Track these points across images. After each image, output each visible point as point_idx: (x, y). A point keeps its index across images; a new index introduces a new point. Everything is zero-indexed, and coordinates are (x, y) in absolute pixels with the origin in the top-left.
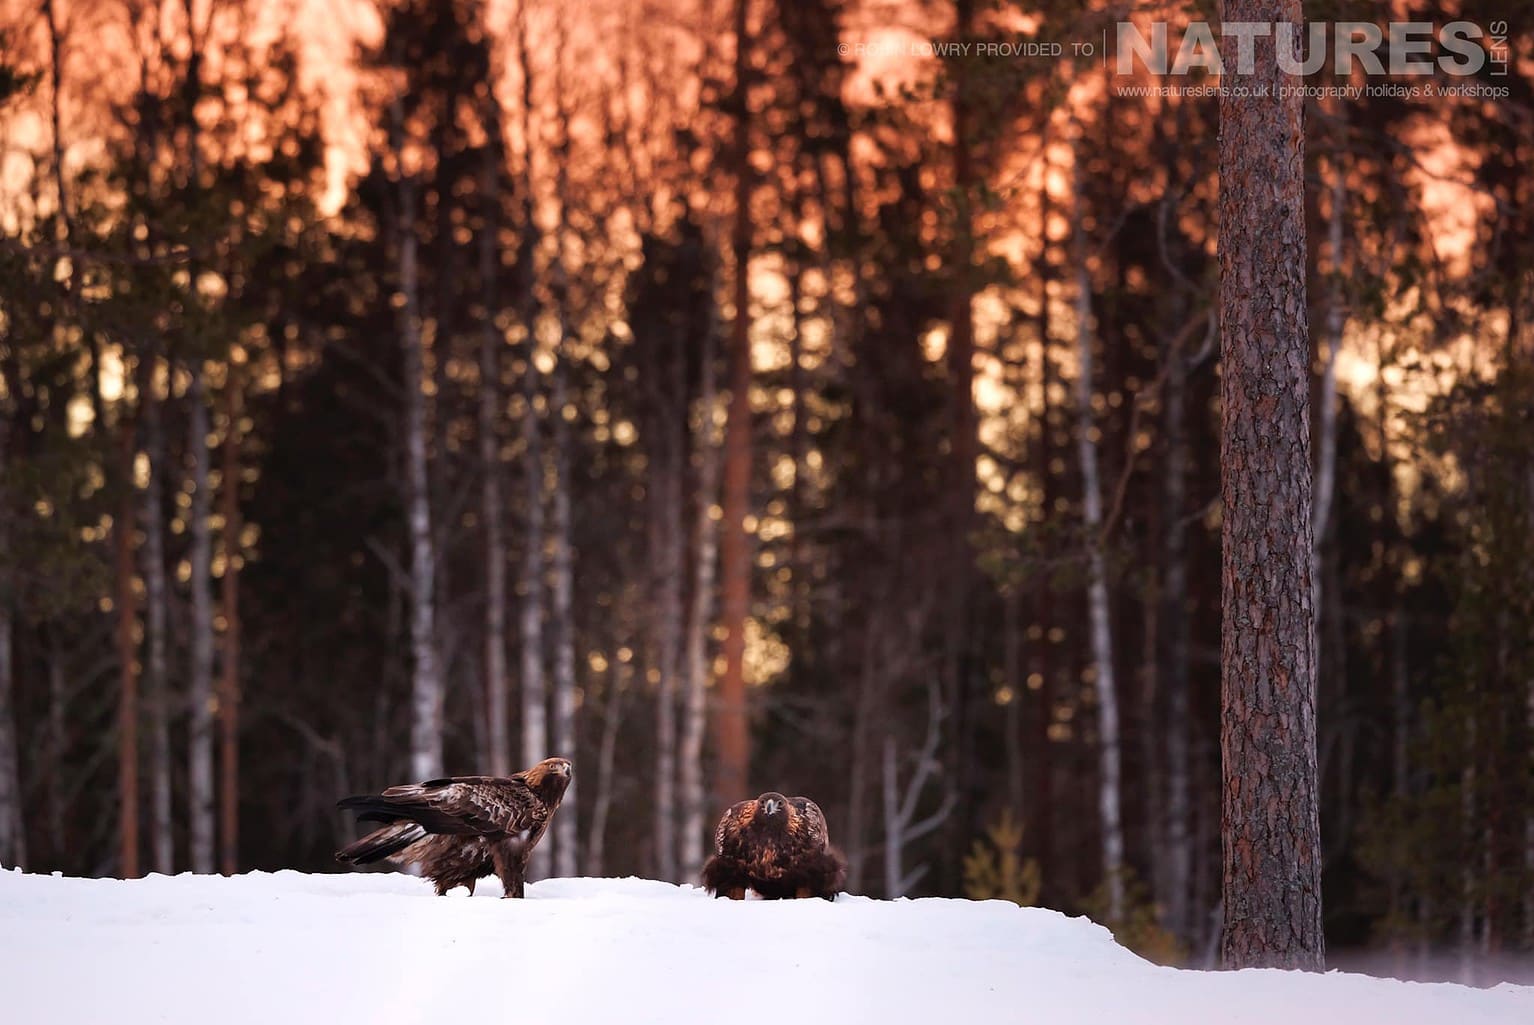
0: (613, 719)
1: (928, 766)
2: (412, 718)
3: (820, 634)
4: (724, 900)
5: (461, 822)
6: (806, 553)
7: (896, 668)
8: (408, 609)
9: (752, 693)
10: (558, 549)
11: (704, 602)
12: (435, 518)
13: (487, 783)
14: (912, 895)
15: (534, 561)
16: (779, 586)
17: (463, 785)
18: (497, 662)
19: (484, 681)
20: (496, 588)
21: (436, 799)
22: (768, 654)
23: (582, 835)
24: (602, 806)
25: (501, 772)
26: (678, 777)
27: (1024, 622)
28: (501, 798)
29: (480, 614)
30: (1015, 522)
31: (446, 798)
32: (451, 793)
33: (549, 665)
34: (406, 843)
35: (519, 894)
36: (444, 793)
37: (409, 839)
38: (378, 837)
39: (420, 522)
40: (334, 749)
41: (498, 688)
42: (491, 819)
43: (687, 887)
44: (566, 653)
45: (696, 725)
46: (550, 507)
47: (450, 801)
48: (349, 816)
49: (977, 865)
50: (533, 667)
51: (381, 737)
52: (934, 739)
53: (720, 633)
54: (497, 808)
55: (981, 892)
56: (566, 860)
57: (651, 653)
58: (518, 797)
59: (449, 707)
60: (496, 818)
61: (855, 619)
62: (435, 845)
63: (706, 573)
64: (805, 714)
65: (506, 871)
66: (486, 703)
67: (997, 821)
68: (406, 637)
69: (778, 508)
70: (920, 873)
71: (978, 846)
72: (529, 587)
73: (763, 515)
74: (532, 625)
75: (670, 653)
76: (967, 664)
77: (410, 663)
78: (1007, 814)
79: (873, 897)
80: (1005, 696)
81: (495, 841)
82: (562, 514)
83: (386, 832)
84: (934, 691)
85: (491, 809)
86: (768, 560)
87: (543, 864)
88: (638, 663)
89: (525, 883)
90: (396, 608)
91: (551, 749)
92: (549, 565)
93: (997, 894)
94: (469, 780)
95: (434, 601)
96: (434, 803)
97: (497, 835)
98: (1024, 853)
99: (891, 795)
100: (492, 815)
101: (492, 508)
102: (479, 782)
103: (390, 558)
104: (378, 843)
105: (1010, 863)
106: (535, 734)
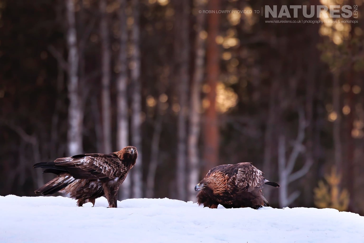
0: (158, 127)
1: (299, 148)
2: (68, 127)
3: (250, 89)
4: (207, 208)
5: (90, 173)
6: (245, 53)
7: (285, 104)
8: (66, 78)
9: (220, 116)
10: (134, 51)
11: (199, 75)
12: (79, 38)
13: (101, 156)
14: (291, 206)
15: (123, 56)
16: (232, 68)
17: (90, 157)
18: (106, 101)
19: (100, 109)
20: (106, 68)
21: (78, 163)
22: (228, 98)
23: (144, 179)
24: (153, 166)
25: (108, 151)
26: (187, 153)
27: (341, 84)
28: (107, 163)
29: (98, 81)
30: (338, 40)
31: (83, 163)
32: (85, 160)
33: (130, 102)
34: (66, 185)
35: (115, 206)
36: (82, 160)
37: (67, 183)
38: (54, 183)
39: (72, 39)
40: (33, 140)
41: (107, 114)
42: (103, 172)
43: (190, 203)
44: (137, 98)
45: (195, 130)
46: (130, 33)
47: (85, 164)
48: (40, 171)
49: (320, 192)
50: (122, 104)
51: (55, 136)
52: (301, 136)
53: (206, 88)
54: (105, 168)
55: (322, 204)
56: (137, 190)
57: (175, 98)
58: (114, 163)
59: (85, 121)
60: (105, 171)
61: (266, 82)
62: (78, 184)
63: (199, 62)
64: (244, 125)
65: (109, 195)
66: (101, 120)
67: (330, 172)
68: (66, 90)
69: (232, 32)
70: (295, 196)
71: (321, 184)
72: (121, 68)
73: (225, 36)
74: (122, 85)
75: (183, 97)
76: (316, 103)
77: (67, 102)
78: (334, 169)
79: (274, 207)
80: (333, 117)
81: (105, 182)
82: (136, 35)
83: (57, 180)
84: (301, 115)
85: (103, 168)
86: (227, 56)
87: (126, 192)
88: (170, 102)
89: (118, 201)
90: (60, 78)
91: (130, 142)
92: (129, 59)
93: (330, 205)
94: (93, 155)
95: (79, 75)
96: (78, 165)
97: (105, 180)
98: (341, 187)
99: (282, 161)
100: (103, 170)
101: (104, 33)
102: (97, 156)
103: (58, 55)
104: (54, 185)
105: (335, 192)
106: (123, 134)
